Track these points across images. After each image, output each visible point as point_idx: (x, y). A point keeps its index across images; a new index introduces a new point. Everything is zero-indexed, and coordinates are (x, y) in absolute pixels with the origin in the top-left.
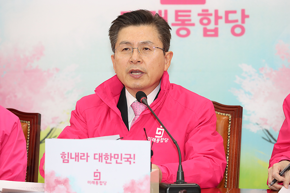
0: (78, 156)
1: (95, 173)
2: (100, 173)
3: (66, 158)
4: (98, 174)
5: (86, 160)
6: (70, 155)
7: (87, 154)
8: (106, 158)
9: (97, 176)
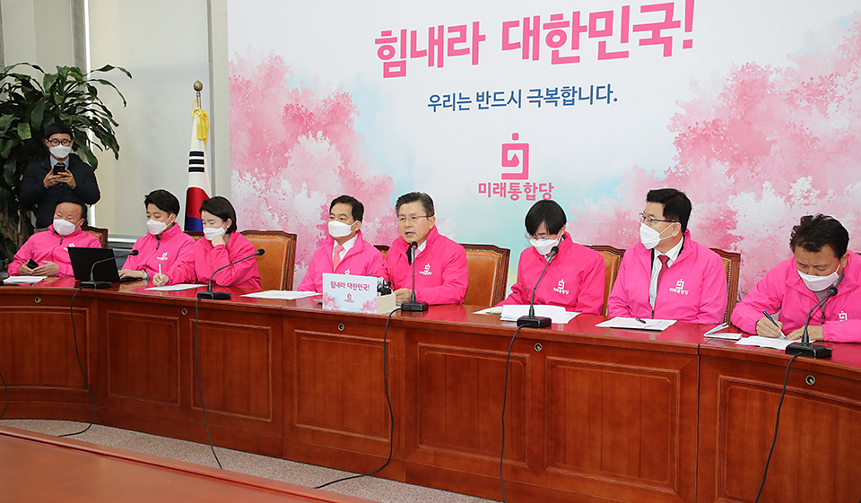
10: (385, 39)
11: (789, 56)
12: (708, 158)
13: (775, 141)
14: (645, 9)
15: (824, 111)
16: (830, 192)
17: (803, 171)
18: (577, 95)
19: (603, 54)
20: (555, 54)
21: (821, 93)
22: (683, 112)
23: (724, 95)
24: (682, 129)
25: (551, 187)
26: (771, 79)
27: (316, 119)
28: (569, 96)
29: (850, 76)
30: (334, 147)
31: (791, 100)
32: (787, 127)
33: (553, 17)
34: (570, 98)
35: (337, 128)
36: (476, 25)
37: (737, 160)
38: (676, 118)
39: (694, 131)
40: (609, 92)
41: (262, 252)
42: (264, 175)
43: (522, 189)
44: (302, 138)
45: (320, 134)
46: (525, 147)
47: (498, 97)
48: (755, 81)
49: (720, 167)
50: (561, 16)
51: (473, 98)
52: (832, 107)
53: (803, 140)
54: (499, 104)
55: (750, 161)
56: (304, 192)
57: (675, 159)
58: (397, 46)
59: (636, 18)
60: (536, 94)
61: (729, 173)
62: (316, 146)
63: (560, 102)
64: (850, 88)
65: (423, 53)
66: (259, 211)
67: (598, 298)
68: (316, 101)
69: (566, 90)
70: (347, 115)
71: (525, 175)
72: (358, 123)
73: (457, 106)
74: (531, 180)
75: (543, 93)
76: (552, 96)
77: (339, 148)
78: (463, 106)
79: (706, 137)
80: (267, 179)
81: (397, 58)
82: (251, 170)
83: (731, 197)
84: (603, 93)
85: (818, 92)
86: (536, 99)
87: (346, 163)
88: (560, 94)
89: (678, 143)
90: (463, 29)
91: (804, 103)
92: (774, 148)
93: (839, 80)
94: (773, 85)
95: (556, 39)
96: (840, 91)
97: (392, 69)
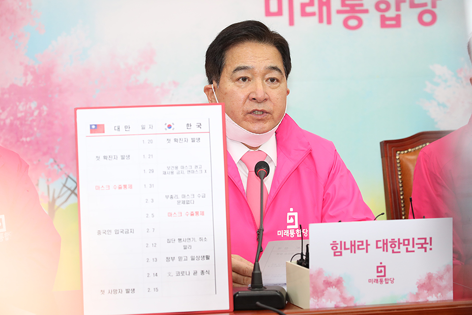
0: (354, 245)
1: (378, 267)
2: (384, 267)
3: (339, 250)
4: (383, 269)
5: (365, 250)
6: (343, 245)
7: (367, 241)
8: (393, 246)
9: (381, 271)
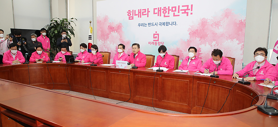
10: (129, 12)
11: (211, 17)
12: (196, 37)
13: (209, 34)
14: (183, 6)
15: (218, 28)
16: (219, 44)
17: (214, 40)
18: (169, 24)
19: (174, 15)
20: (164, 15)
21: (218, 24)
22: (190, 28)
23: (199, 24)
24: (190, 31)
25: (163, 43)
26: (208, 21)
27: (115, 28)
28: (167, 24)
29: (223, 21)
30: (118, 34)
31: (212, 26)
32: (211, 31)
33: (164, 8)
34: (168, 24)
35: (119, 30)
36: (148, 9)
37: (201, 38)
38: (189, 29)
39: (193, 31)
40: (176, 23)
41: (103, 56)
42: (104, 40)
43: (158, 43)
44: (112, 32)
45: (115, 31)
46: (158, 34)
47: (153, 24)
48: (205, 21)
49: (198, 39)
50: (166, 7)
51: (147, 24)
52: (220, 27)
53: (214, 34)
54: (153, 25)
55: (204, 38)
56: (112, 44)
57: (189, 37)
58: (132, 13)
59: (181, 8)
60: (161, 23)
61: (200, 40)
62: (115, 34)
63: (165, 25)
64: (223, 23)
65: (137, 15)
66: (103, 48)
67: (173, 66)
68: (115, 25)
69: (167, 23)
70: (121, 28)
71: (158, 40)
72: (123, 29)
73: (144, 26)
74: (159, 41)
75: (162, 23)
76: (164, 24)
77: (119, 35)
78: (145, 26)
79: (195, 33)
80: (105, 41)
81: (132, 16)
82: (101, 39)
83: (200, 45)
84: (174, 23)
85: (217, 24)
86: (160, 24)
87: (121, 38)
88: (165, 23)
89: (190, 34)
90: (145, 10)
91: (215, 26)
92: (209, 35)
93: (221, 22)
94: (208, 22)
95: (165, 12)
96: (221, 24)
97: (130, 18)
